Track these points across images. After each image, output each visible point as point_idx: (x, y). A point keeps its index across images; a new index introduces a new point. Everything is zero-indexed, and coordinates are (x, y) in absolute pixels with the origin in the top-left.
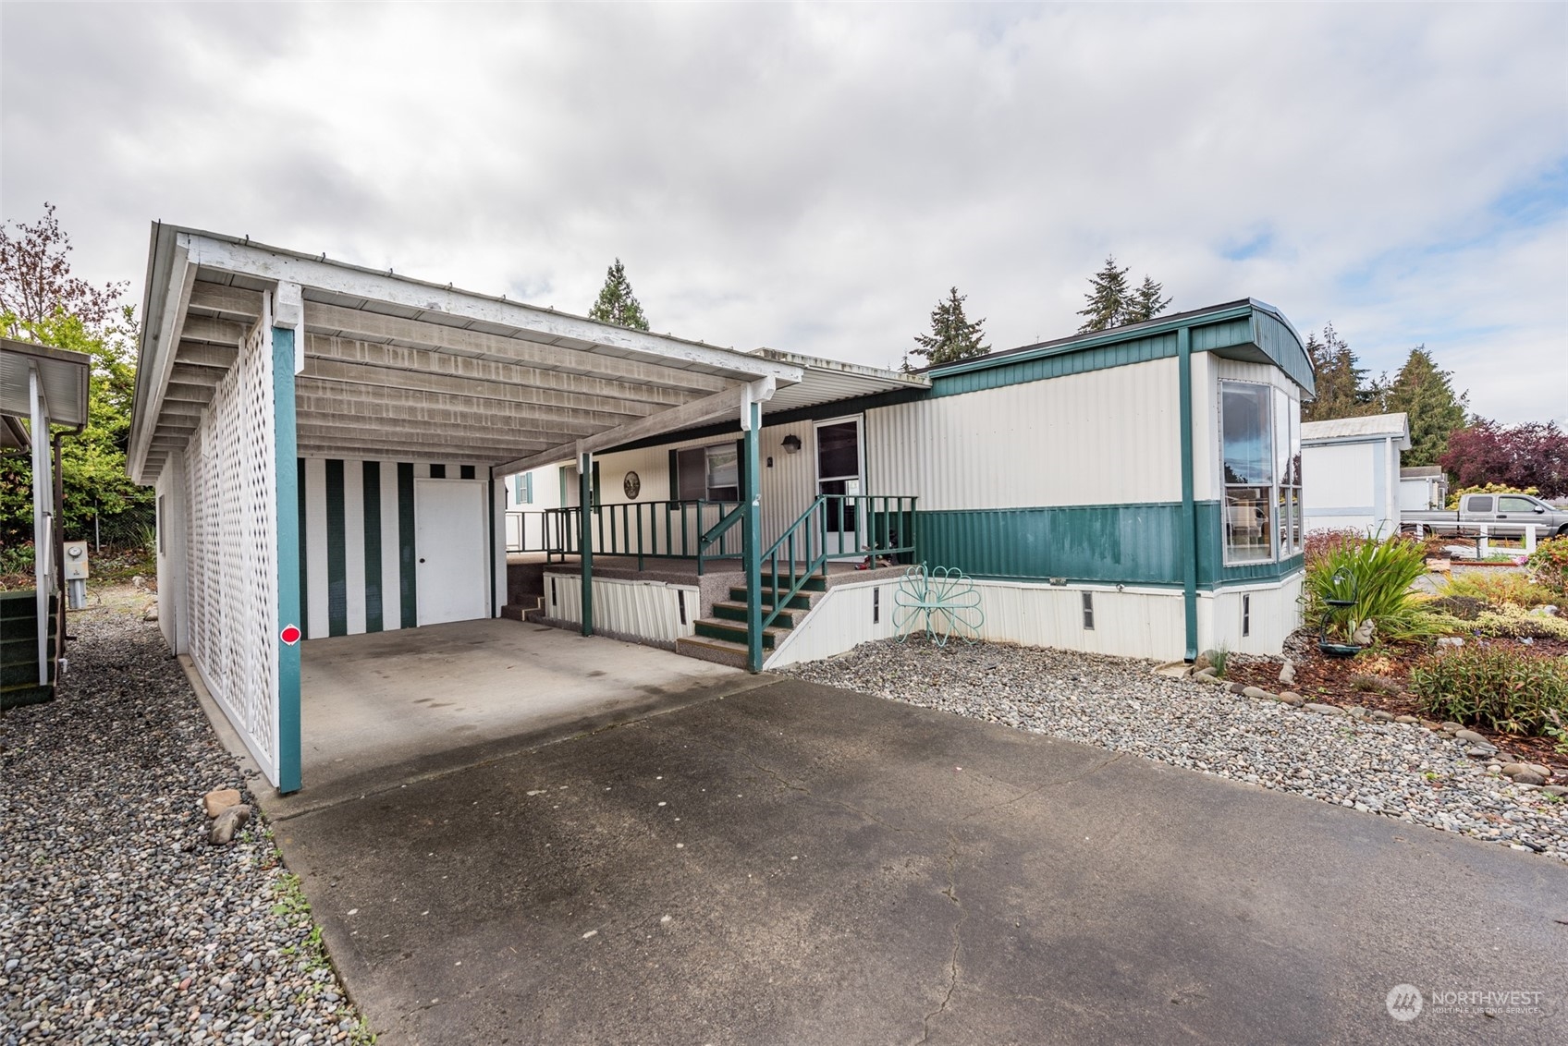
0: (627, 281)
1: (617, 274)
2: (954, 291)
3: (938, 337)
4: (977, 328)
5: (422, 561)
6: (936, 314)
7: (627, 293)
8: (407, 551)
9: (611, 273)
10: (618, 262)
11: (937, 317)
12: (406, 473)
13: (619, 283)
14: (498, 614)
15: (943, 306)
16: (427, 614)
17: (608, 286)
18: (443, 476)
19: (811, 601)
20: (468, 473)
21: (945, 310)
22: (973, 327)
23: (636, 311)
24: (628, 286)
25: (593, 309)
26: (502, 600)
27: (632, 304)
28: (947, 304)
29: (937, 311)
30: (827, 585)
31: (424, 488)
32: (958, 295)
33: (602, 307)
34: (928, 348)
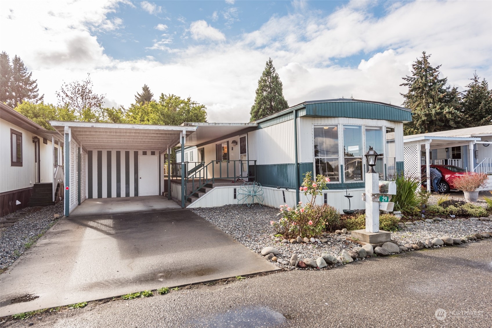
0: (273, 66)
1: (270, 64)
2: (424, 53)
3: (415, 77)
4: (437, 70)
5: (141, 178)
6: (414, 65)
7: (274, 71)
8: (136, 176)
9: (267, 64)
10: (270, 59)
11: (415, 66)
12: (136, 154)
13: (270, 68)
14: (161, 194)
15: (419, 61)
16: (141, 193)
17: (266, 70)
18: (146, 154)
19: (206, 191)
20: (153, 153)
21: (420, 63)
22: (435, 70)
23: (277, 79)
24: (274, 69)
25: (260, 80)
26: (163, 190)
27: (276, 76)
28: (421, 59)
29: (415, 64)
30: (213, 187)
31: (141, 157)
32: (426, 55)
33: (264, 78)
34: (410, 82)
